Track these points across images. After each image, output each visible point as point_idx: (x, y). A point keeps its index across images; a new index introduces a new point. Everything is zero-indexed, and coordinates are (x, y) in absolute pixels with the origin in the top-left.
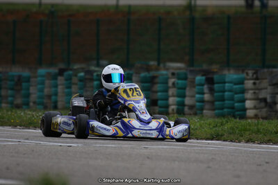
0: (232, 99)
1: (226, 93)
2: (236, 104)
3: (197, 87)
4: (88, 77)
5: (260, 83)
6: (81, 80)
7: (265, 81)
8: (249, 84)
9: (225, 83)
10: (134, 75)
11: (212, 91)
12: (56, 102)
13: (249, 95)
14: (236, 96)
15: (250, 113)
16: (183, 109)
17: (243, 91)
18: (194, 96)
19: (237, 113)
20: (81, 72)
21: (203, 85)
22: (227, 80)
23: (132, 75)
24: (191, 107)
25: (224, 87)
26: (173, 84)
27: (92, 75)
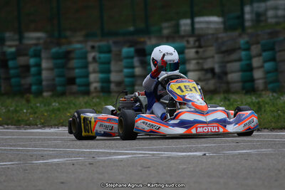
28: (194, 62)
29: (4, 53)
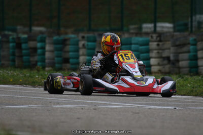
4: (4, 39)
5: (163, 44)
7: (168, 43)
8: (153, 45)
9: (131, 44)
10: (47, 38)
13: (153, 54)
14: (141, 55)
17: (148, 51)
22: (133, 42)
23: (45, 38)
26: (84, 45)
27: (8, 38)
28: (155, 51)
29: (19, 38)
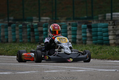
0: (102, 35)
1: (99, 33)
2: (104, 38)
3: (83, 30)
4: (24, 26)
5: (116, 27)
6: (21, 28)
8: (110, 28)
9: (98, 27)
10: (49, 25)
11: (90, 32)
12: (8, 39)
13: (111, 33)
14: (104, 34)
15: (112, 42)
16: (76, 41)
17: (107, 31)
18: (81, 34)
19: (104, 42)
20: (20, 24)
21: (86, 29)
22: (98, 26)
23: (47, 25)
24: (80, 40)
25: (97, 29)
26: (70, 29)
27: (26, 26)
28: (112, 31)
29: (32, 26)
